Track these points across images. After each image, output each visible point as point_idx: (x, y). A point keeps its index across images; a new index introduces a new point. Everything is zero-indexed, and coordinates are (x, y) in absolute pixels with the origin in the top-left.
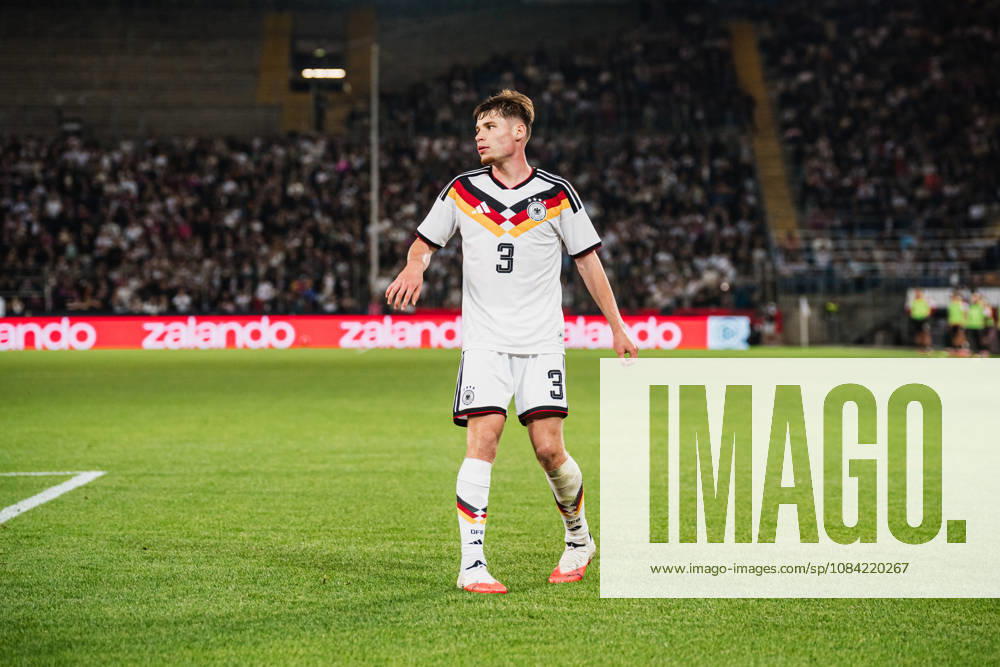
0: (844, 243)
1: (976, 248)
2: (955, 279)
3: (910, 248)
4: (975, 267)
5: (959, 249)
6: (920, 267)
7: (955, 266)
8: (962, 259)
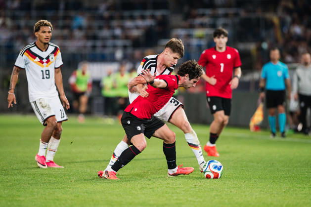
0: (22, 23)
1: (137, 28)
2: (119, 54)
3: (80, 28)
4: (137, 44)
5: (123, 28)
6: (89, 43)
7: (120, 43)
8: (127, 38)
